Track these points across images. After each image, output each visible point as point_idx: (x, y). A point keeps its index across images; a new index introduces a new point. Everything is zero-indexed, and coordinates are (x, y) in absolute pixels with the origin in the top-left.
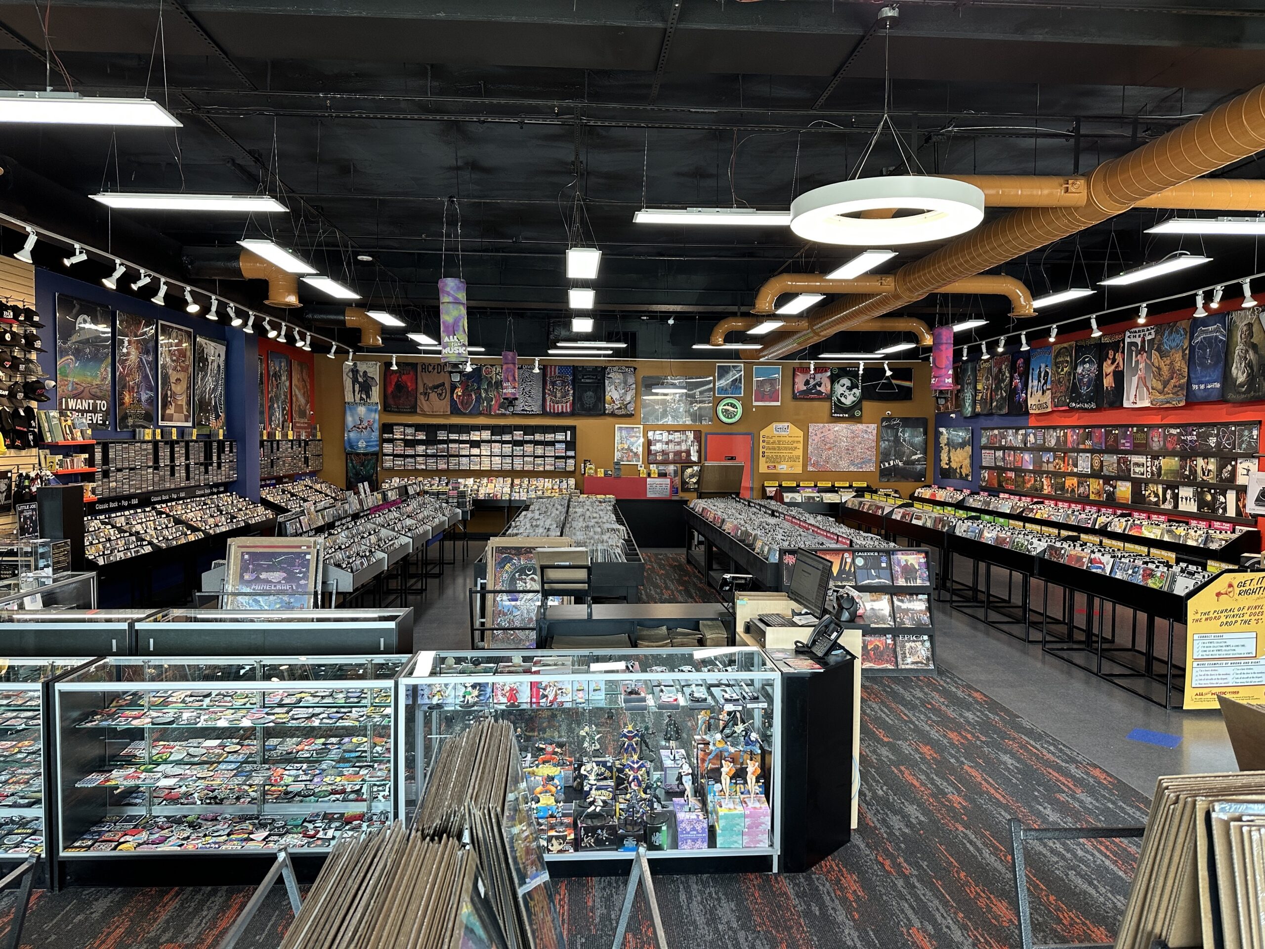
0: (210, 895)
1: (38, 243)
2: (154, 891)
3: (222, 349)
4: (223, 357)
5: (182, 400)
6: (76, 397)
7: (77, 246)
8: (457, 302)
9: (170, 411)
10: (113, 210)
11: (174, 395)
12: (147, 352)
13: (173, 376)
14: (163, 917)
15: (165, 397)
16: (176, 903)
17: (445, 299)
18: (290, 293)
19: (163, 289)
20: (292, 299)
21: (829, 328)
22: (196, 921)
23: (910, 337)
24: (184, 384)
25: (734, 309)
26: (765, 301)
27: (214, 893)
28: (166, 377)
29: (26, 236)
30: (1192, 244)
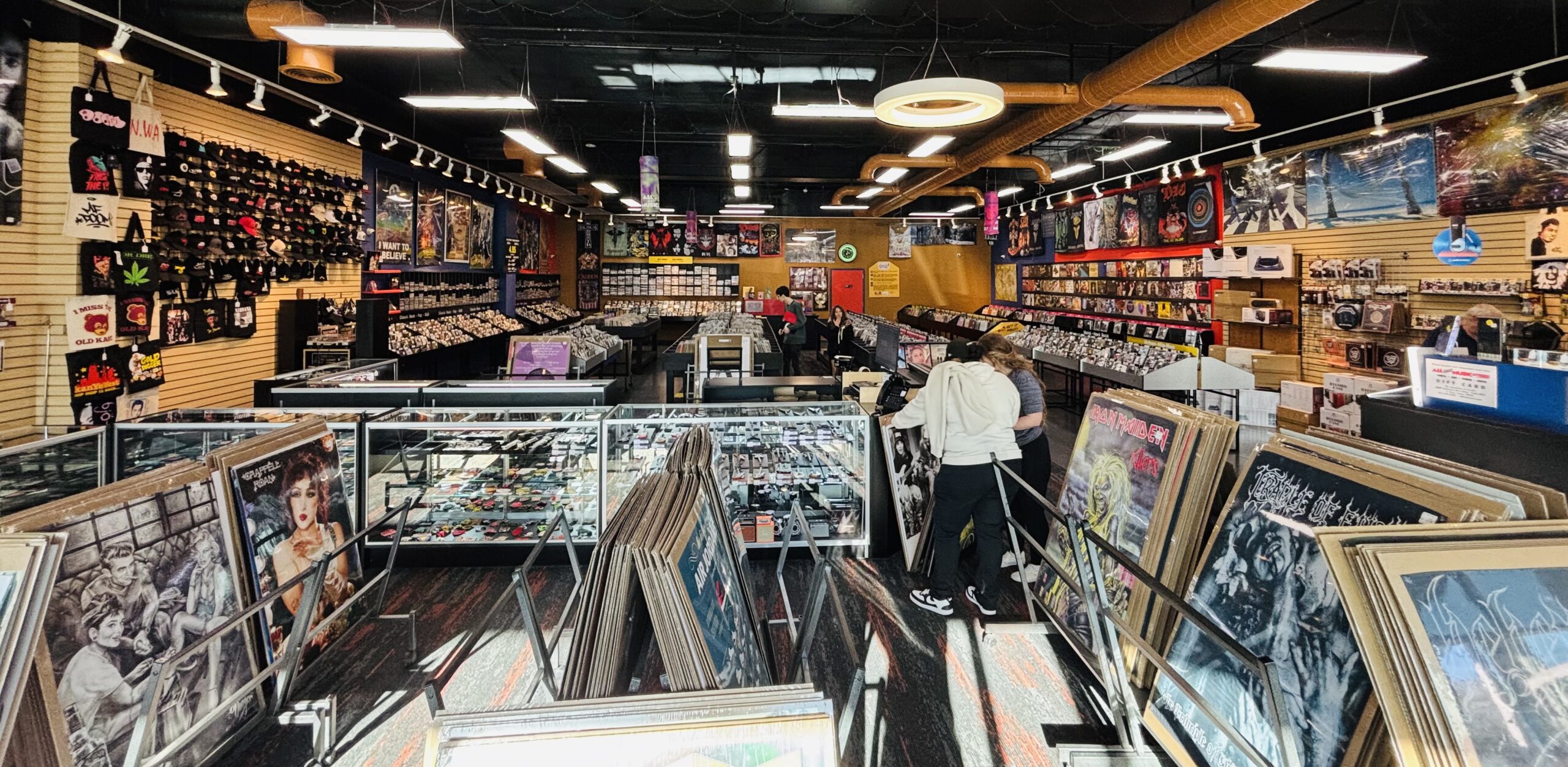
0: (469, 573)
1: (363, 133)
2: (430, 570)
3: (491, 210)
4: (492, 215)
5: (462, 244)
6: (390, 240)
7: (391, 135)
8: (652, 172)
9: (453, 252)
10: (418, 109)
11: (456, 241)
12: (438, 211)
13: (456, 228)
14: (436, 586)
15: (449, 242)
16: (446, 578)
17: (644, 170)
18: (537, 168)
19: (451, 166)
20: (540, 173)
21: (914, 193)
22: (459, 589)
23: (971, 199)
24: (464, 234)
25: (847, 180)
26: (867, 174)
27: (472, 571)
28: (450, 229)
29: (356, 127)
30: (1156, 131)
